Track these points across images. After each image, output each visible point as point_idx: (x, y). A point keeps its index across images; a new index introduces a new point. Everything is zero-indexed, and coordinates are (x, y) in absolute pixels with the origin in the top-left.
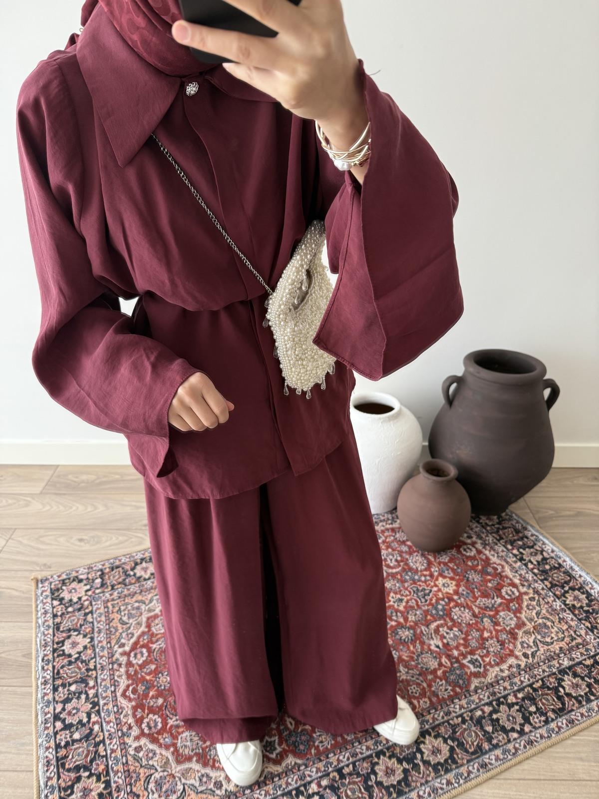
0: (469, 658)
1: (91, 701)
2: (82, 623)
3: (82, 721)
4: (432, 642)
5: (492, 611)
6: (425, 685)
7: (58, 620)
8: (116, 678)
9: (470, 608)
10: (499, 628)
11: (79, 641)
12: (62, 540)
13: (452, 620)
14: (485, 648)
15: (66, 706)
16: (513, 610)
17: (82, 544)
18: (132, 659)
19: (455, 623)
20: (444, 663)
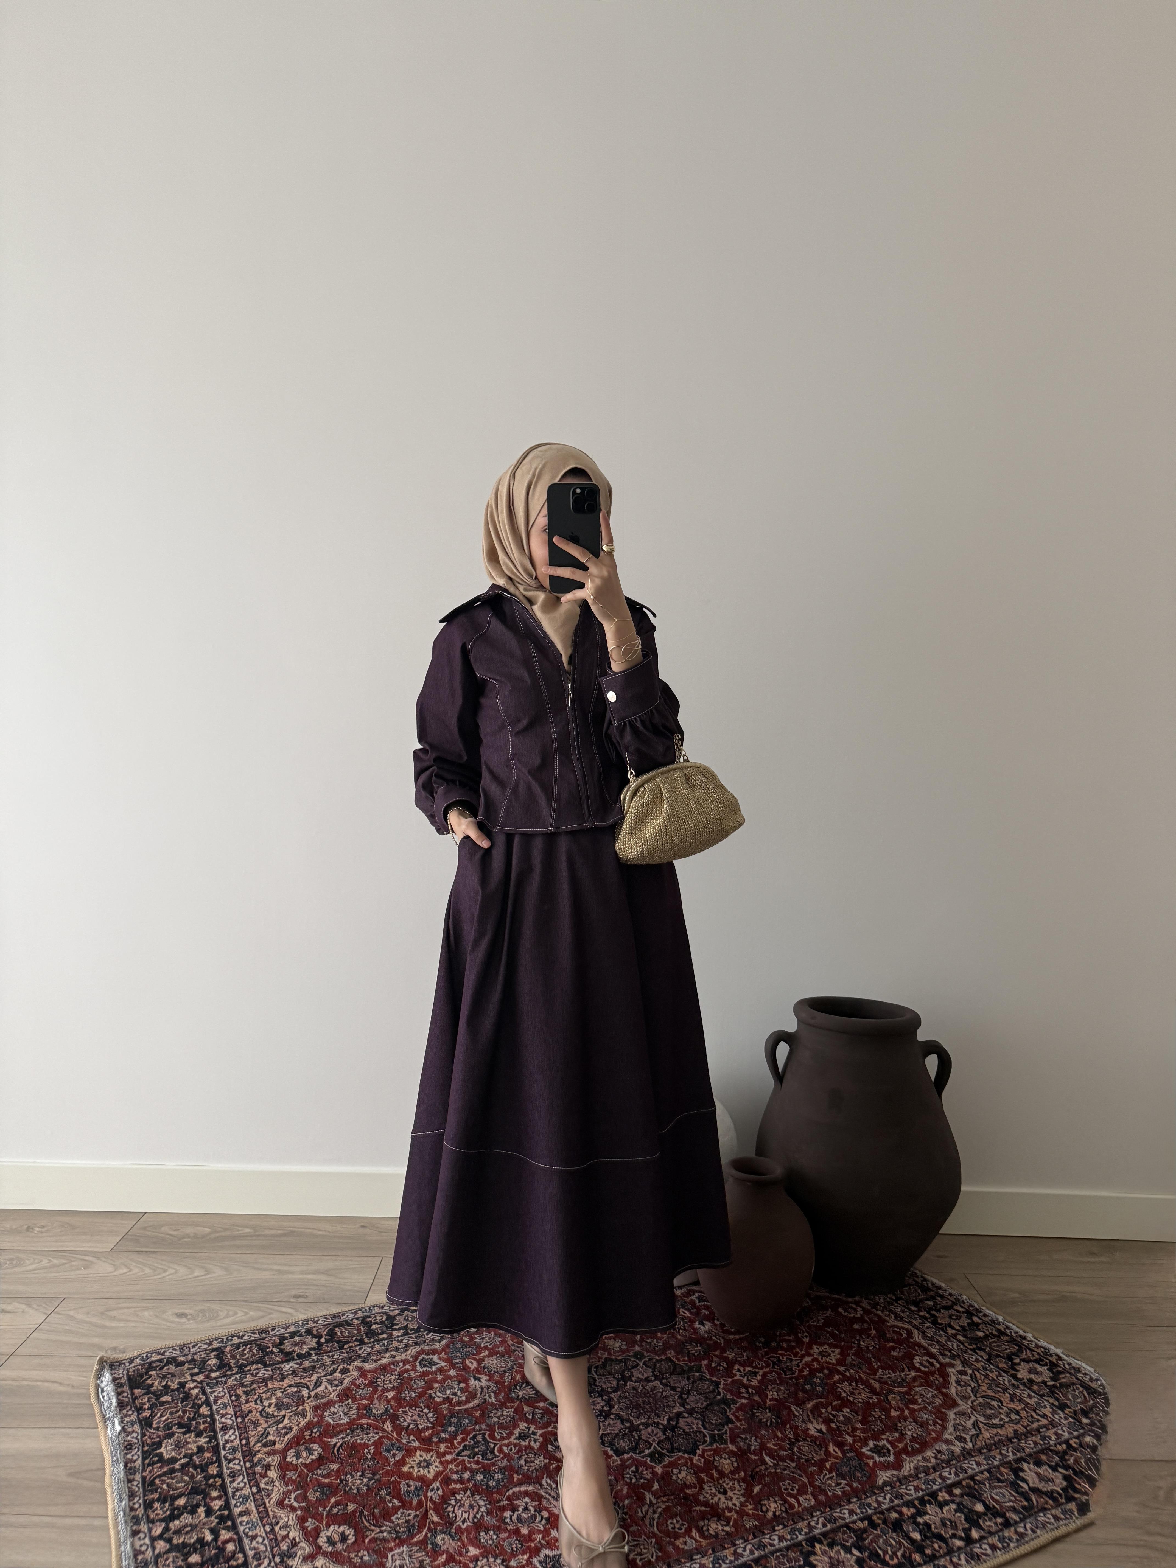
0: (871, 1444)
1: (218, 1513)
2: (192, 1416)
3: (204, 1538)
4: (810, 1426)
5: (903, 1387)
6: (805, 1479)
7: (147, 1414)
8: (262, 1486)
9: (867, 1385)
10: (915, 1407)
11: (189, 1440)
12: (146, 1313)
13: (839, 1397)
14: (896, 1430)
15: (171, 1525)
16: (936, 1385)
17: (184, 1320)
18: (289, 1459)
19: (845, 1403)
20: (832, 1452)
